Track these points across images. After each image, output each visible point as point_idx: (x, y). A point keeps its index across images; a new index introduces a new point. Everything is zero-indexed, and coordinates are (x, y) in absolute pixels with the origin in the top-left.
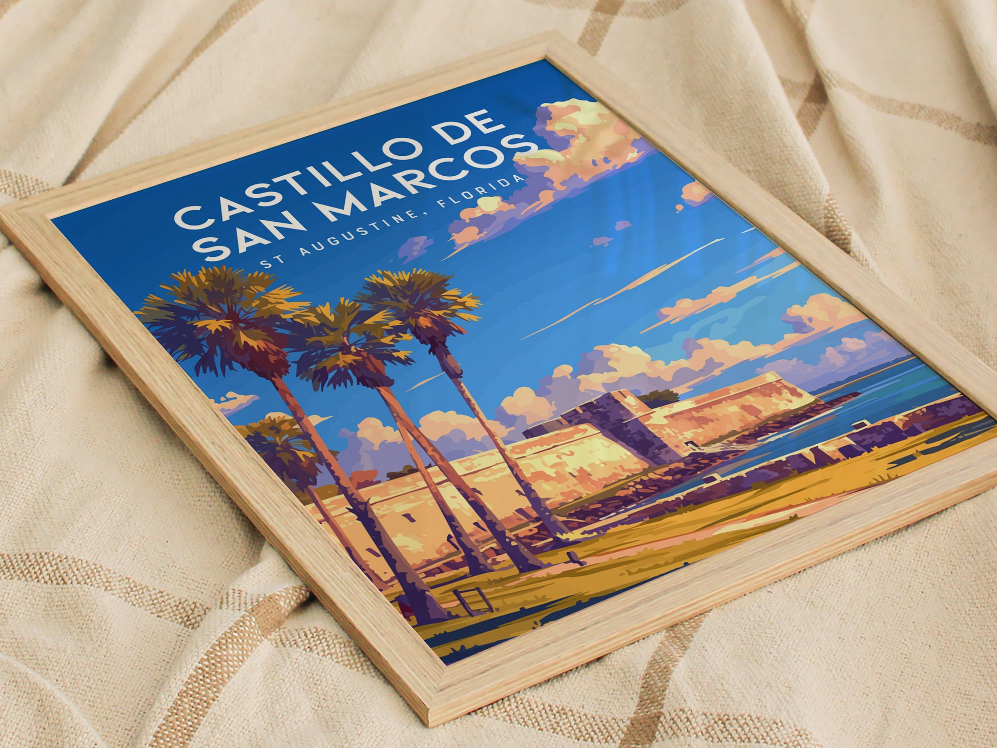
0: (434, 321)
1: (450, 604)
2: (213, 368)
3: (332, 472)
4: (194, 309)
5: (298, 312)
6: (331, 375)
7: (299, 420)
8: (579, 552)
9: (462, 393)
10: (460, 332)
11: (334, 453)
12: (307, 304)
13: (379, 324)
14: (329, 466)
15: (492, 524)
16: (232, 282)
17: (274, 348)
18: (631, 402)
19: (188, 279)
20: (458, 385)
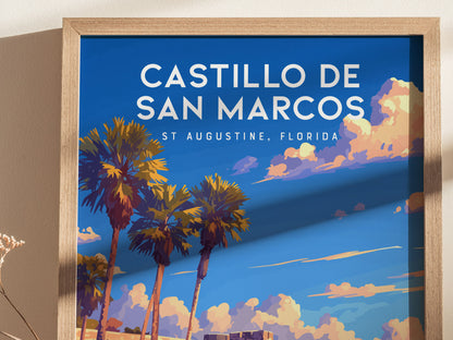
0: (217, 230)
2: (92, 205)
3: (102, 312)
4: (110, 152)
5: (157, 184)
6: (144, 241)
7: (109, 266)
9: (196, 290)
10: (224, 245)
11: (111, 299)
12: (165, 180)
13: (190, 216)
14: (103, 306)
16: (139, 142)
17: (130, 206)
19: (121, 126)
20: (198, 283)
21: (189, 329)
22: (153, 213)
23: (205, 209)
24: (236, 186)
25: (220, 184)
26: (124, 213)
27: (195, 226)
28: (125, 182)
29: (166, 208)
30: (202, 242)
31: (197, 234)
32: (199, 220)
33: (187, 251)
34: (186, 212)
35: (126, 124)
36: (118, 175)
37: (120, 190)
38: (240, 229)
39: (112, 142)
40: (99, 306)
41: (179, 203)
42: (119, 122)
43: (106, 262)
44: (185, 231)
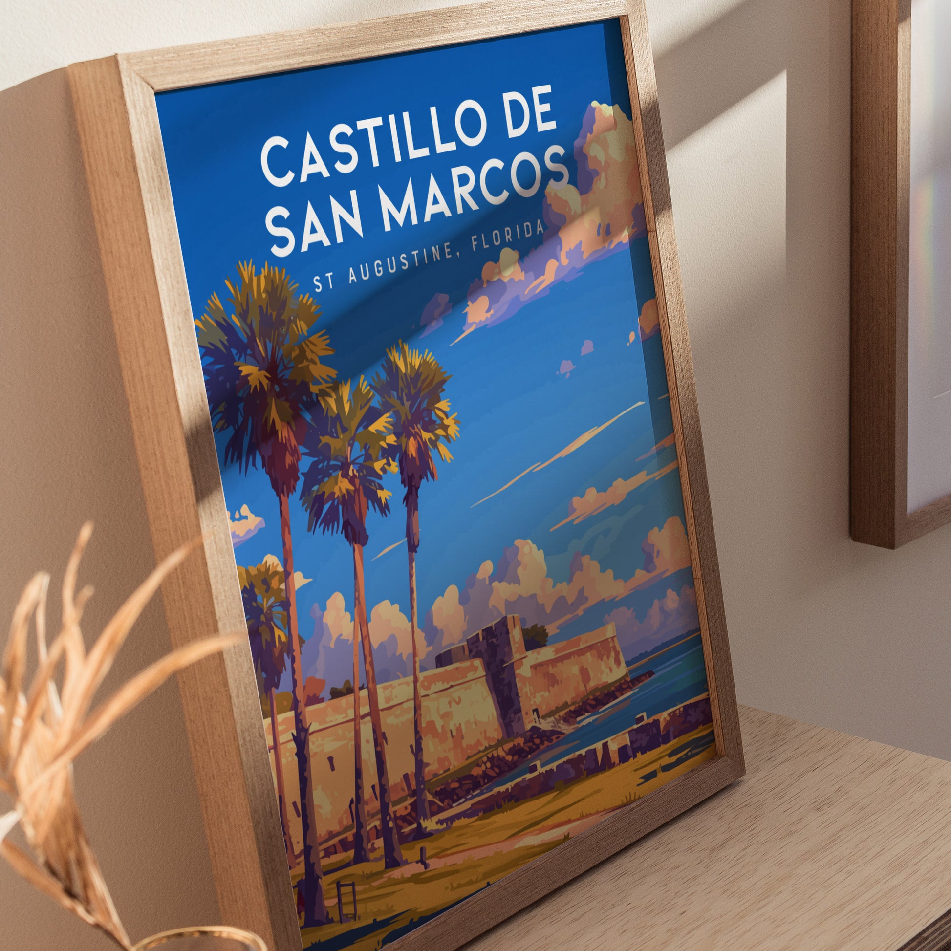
21: (415, 654)
22: (327, 445)
23: (397, 414)
24: (430, 358)
25: (409, 360)
26: (289, 460)
27: (389, 452)
28: (278, 396)
29: (345, 430)
30: (403, 482)
31: (394, 467)
32: (391, 439)
33: (387, 506)
34: (373, 428)
35: (258, 273)
36: (265, 382)
37: (274, 414)
38: (447, 437)
39: (243, 316)
40: (288, 661)
41: (360, 414)
42: (247, 270)
43: (280, 569)
44: (378, 466)
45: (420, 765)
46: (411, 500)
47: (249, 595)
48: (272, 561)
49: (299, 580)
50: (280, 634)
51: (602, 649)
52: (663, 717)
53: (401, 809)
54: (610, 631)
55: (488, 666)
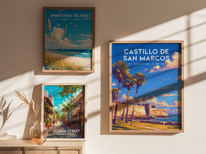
1: (117, 123)
8: (132, 123)
15: (127, 114)
18: (150, 106)
45: (133, 114)
46: (138, 88)
47: (113, 91)
48: (117, 88)
49: (120, 91)
50: (116, 96)
51: (164, 112)
52: (173, 122)
53: (129, 117)
54: (166, 110)
55: (145, 108)
